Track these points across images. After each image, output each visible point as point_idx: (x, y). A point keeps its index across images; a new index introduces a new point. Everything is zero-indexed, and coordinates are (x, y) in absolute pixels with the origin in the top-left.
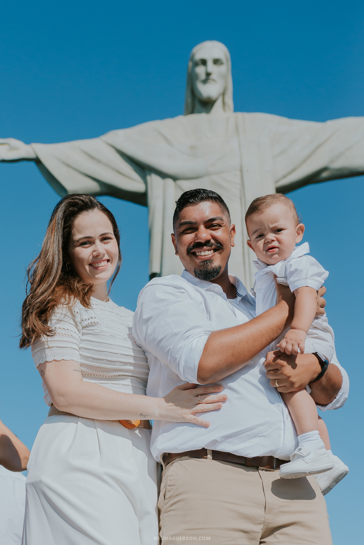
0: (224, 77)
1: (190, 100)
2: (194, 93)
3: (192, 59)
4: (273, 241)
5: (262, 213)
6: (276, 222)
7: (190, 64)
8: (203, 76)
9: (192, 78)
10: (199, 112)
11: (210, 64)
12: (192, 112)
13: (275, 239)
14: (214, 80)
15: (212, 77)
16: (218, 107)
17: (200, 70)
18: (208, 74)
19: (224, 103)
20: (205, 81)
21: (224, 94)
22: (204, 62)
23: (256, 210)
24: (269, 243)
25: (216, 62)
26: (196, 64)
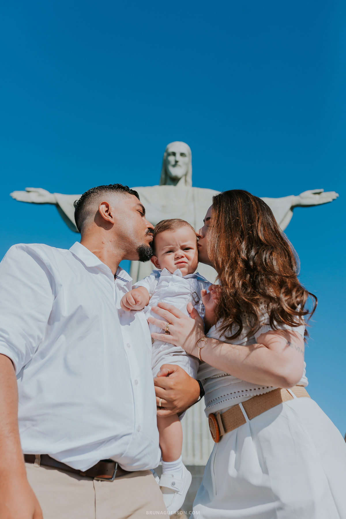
0: (187, 164)
1: (163, 176)
2: (166, 172)
3: (166, 151)
4: (183, 257)
5: (174, 232)
6: (186, 241)
7: (165, 154)
8: (173, 163)
9: (166, 163)
10: (169, 184)
11: (178, 156)
12: (165, 184)
13: (184, 256)
14: (180, 166)
15: (179, 163)
16: (181, 183)
17: (172, 159)
18: (176, 162)
19: (186, 181)
20: (174, 166)
21: (186, 175)
22: (174, 154)
23: (168, 228)
24: (178, 258)
25: (182, 154)
26: (169, 155)
